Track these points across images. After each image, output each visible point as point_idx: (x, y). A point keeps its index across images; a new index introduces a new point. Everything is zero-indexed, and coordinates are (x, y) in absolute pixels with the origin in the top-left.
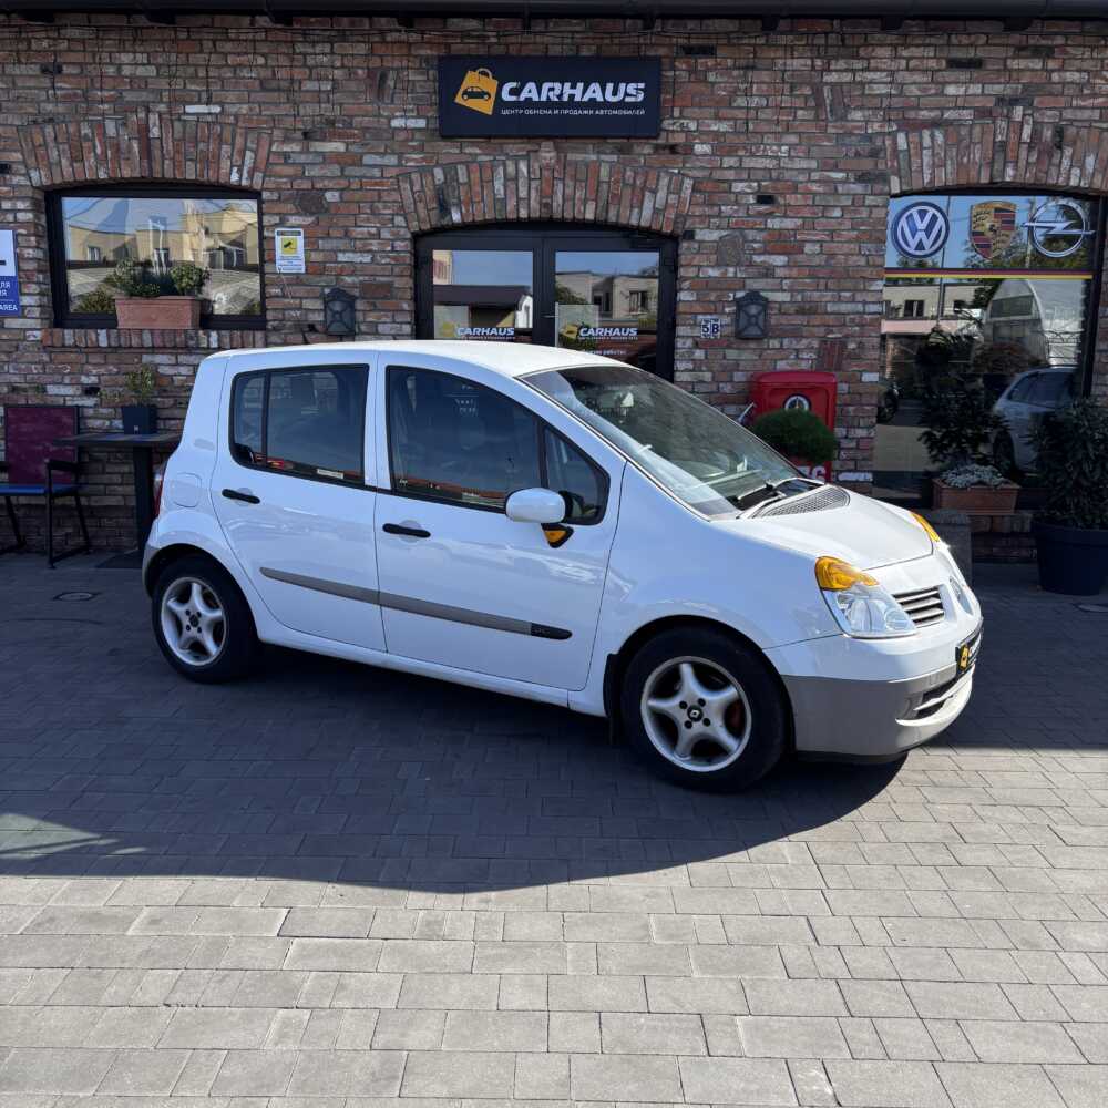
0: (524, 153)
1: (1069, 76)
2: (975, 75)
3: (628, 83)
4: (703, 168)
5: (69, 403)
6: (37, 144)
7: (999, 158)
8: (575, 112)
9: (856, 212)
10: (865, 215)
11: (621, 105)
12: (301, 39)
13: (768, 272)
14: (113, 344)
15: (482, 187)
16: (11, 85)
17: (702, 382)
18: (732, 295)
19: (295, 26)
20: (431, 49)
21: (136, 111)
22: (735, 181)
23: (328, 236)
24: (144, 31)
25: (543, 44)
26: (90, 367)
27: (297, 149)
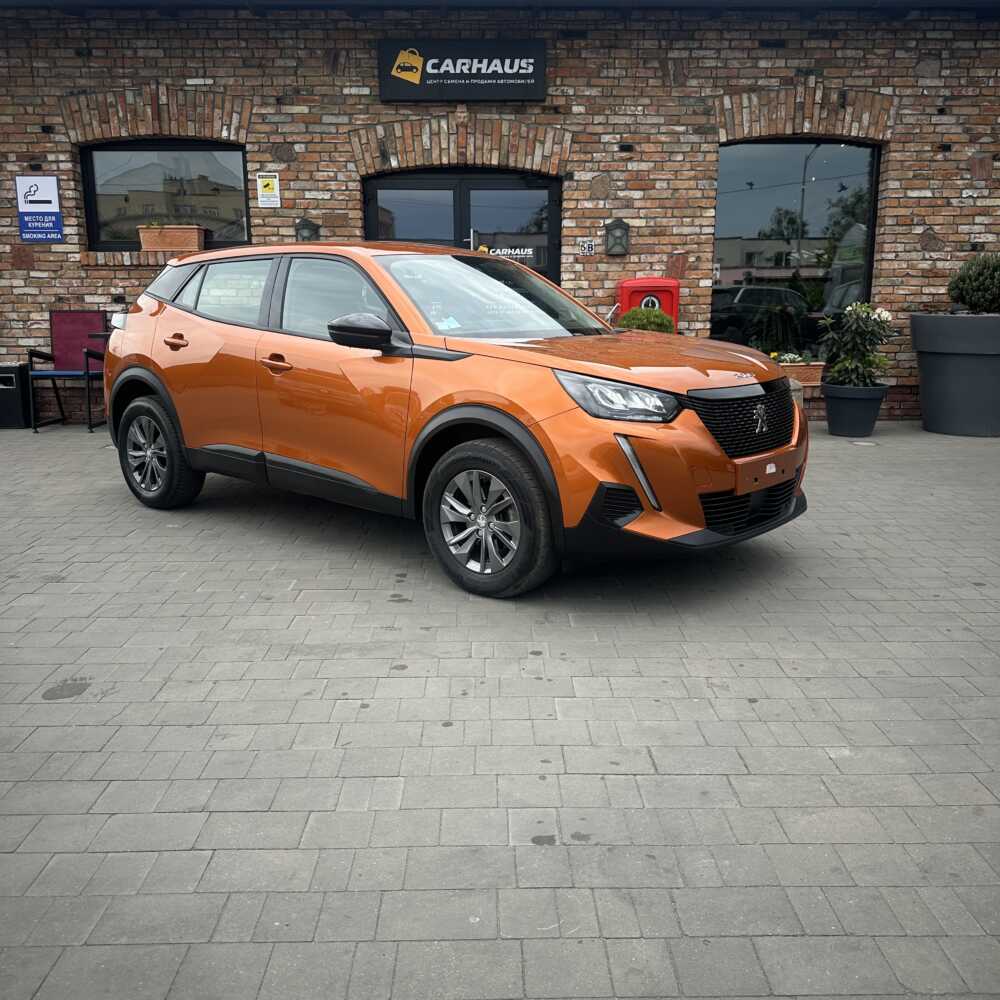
0: (445, 113)
1: (850, 53)
2: (781, 52)
3: (521, 59)
4: (579, 124)
5: (102, 309)
6: (73, 109)
7: (799, 115)
8: (482, 82)
9: (694, 156)
10: (700, 159)
11: (517, 75)
12: (274, 27)
13: (628, 204)
14: (135, 263)
15: (413, 140)
16: (52, 65)
17: (581, 288)
18: (602, 221)
19: (269, 18)
20: (372, 34)
21: (149, 84)
22: (603, 134)
23: (297, 179)
24: (155, 23)
25: (457, 29)
26: (117, 281)
27: (272, 111)
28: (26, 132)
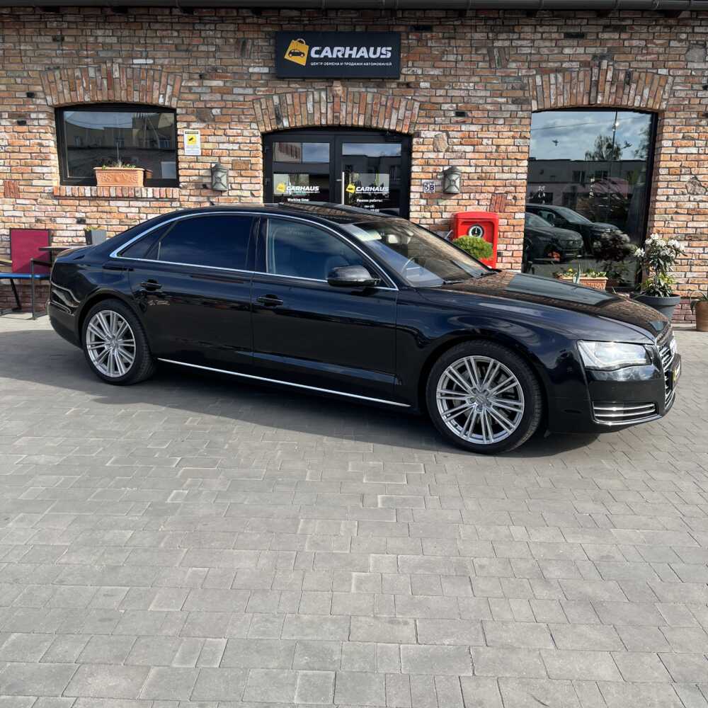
0: (324, 87)
1: (635, 43)
2: (580, 42)
3: (382, 47)
4: (425, 96)
6: (51, 81)
7: (594, 90)
8: (352, 64)
9: (512, 121)
10: (517, 123)
11: (378, 60)
12: (198, 21)
13: (462, 155)
14: (93, 195)
15: (301, 107)
16: (36, 48)
17: (425, 218)
18: (441, 168)
19: (195, 15)
20: (272, 27)
21: (105, 63)
22: (443, 103)
23: (215, 135)
24: (111, 17)
25: (334, 24)
26: (79, 208)
27: (196, 84)
28: (16, 98)
